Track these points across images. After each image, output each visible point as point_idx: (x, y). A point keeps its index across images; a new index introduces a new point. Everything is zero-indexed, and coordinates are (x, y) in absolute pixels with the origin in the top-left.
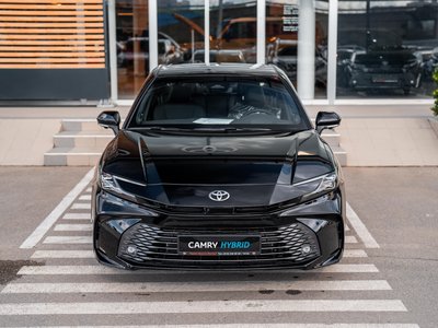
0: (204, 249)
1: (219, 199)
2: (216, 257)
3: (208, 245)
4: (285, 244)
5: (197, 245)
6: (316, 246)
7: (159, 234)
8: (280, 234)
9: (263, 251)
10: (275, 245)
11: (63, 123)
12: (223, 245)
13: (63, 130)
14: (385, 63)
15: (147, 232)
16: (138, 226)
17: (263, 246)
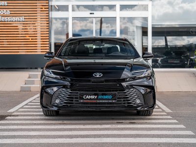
0: (91, 99)
1: (98, 76)
2: (96, 103)
3: (93, 97)
4: (128, 98)
5: (87, 97)
6: (143, 100)
7: (70, 93)
8: (125, 93)
9: (118, 101)
10: (123, 98)
11: (29, 75)
12: (100, 97)
13: (29, 77)
14: (173, 54)
15: (65, 92)
16: (61, 90)
17: (118, 98)
